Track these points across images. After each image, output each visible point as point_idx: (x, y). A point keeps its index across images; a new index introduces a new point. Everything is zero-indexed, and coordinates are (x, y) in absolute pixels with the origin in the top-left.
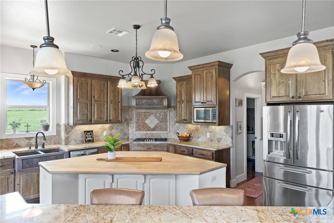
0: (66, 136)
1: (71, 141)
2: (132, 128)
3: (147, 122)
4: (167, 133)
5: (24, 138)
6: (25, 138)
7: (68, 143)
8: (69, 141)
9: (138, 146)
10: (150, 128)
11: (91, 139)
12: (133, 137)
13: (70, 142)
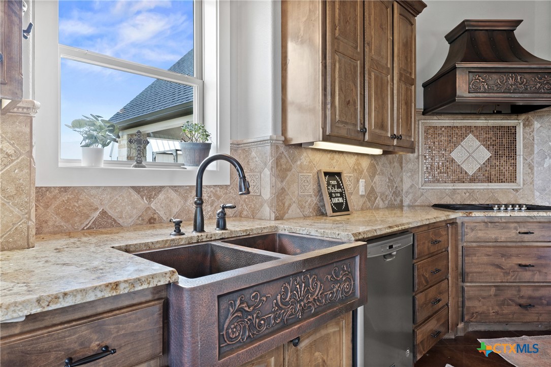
0: (279, 185)
1: (290, 206)
2: (412, 176)
3: (457, 154)
4: (517, 190)
5: (131, 191)
6: (133, 188)
7: (284, 214)
8: (286, 205)
9: (487, 227)
10: (466, 173)
11: (341, 200)
12: (416, 201)
13: (288, 209)
